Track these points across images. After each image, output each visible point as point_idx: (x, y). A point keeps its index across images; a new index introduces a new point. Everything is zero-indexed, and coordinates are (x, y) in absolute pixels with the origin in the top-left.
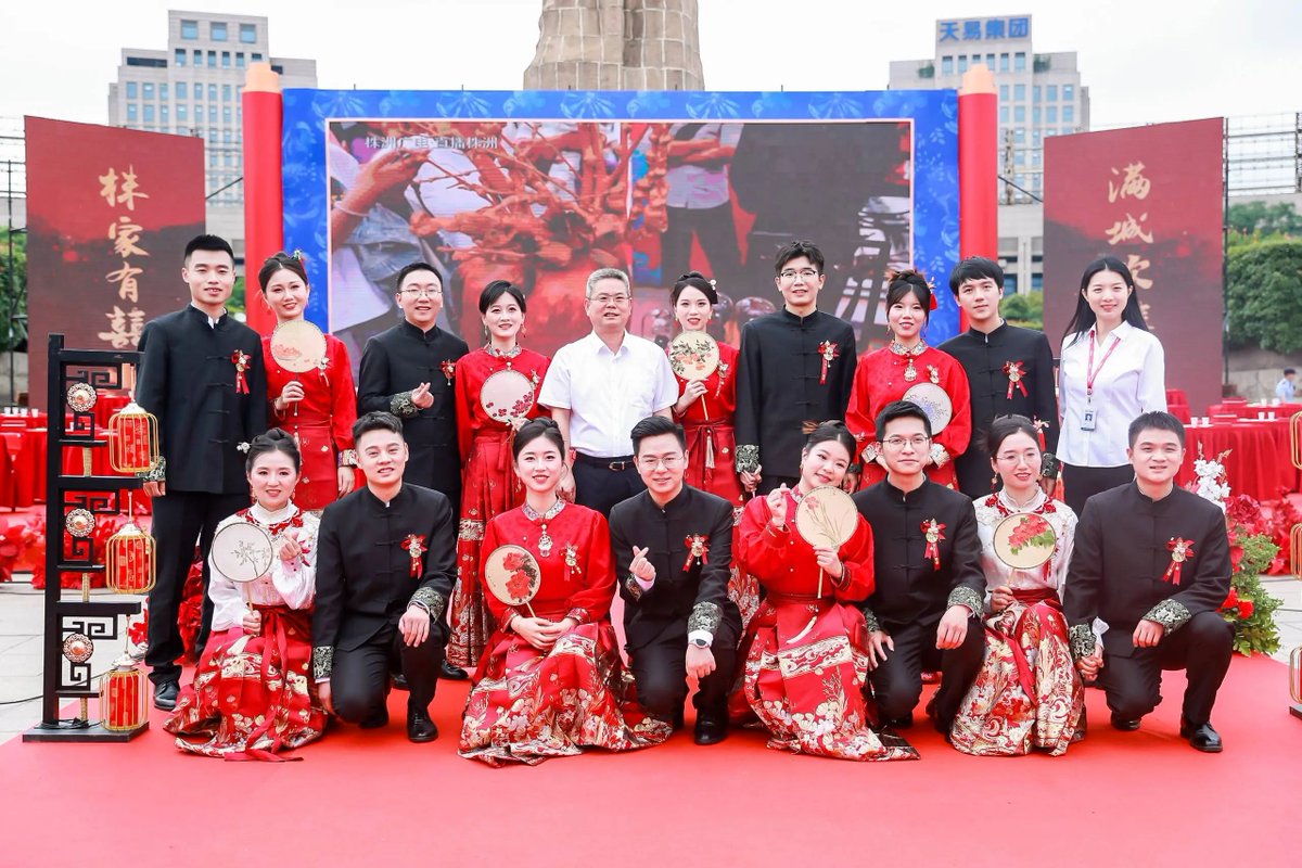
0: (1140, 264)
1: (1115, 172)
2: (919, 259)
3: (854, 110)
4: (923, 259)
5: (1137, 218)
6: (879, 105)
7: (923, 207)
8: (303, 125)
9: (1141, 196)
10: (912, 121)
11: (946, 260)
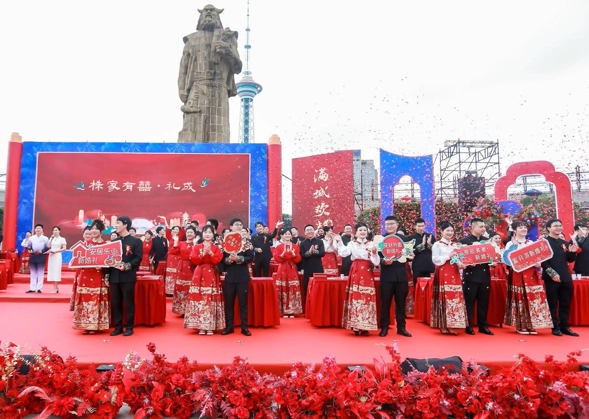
0: (326, 206)
1: (316, 171)
2: (252, 205)
3: (229, 150)
4: (254, 204)
5: (324, 188)
6: (238, 149)
7: (253, 186)
8: (29, 154)
9: (325, 180)
10: (250, 154)
11: (262, 205)
